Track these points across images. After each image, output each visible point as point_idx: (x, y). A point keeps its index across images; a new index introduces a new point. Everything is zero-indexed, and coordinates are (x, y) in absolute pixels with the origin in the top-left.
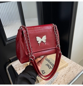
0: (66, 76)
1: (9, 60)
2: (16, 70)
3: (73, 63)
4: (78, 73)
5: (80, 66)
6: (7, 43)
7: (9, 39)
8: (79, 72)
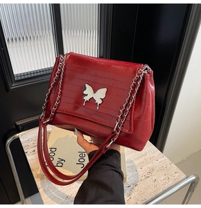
0: (136, 188)
1: (16, 125)
2: (25, 151)
3: (162, 159)
4: (167, 186)
5: (178, 170)
6: (14, 86)
7: (19, 78)
8: (171, 183)
